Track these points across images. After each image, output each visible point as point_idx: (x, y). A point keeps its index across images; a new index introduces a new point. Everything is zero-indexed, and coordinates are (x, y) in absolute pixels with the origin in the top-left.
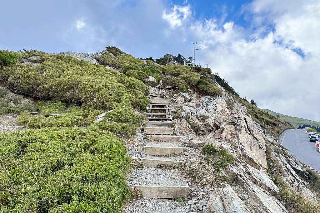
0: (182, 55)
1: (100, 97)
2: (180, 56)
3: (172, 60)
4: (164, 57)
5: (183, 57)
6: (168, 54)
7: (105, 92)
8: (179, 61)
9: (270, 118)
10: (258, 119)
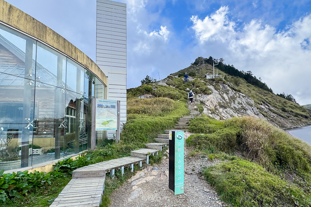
0: (213, 57)
1: (177, 97)
2: (211, 58)
3: (204, 62)
4: (196, 60)
5: (214, 59)
6: (200, 58)
7: (177, 95)
8: (210, 63)
9: (302, 111)
10: (286, 112)
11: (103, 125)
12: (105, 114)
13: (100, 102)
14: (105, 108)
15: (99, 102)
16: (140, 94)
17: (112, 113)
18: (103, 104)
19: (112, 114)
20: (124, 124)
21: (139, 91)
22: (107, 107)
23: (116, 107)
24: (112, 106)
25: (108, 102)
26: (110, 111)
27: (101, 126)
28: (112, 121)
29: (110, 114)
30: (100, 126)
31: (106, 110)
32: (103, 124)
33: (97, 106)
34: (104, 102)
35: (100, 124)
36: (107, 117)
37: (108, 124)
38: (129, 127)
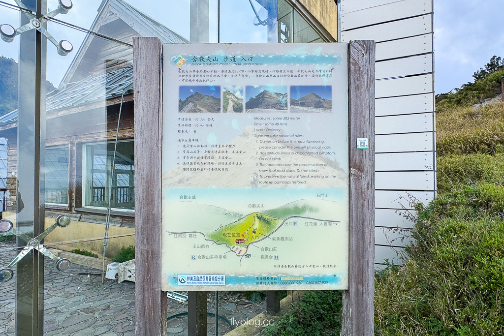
11: (222, 249)
12: (236, 157)
13: (201, 67)
14: (238, 109)
15: (189, 67)
16: (479, 98)
17: (301, 151)
18: (226, 83)
19: (300, 159)
20: (419, 207)
21: (475, 90)
22: (258, 101)
23: (339, 97)
24: (304, 89)
25: (266, 60)
26: (287, 130)
27: (206, 252)
28: (296, 212)
29: (286, 160)
30: (199, 252)
31: (250, 128)
32: (219, 238)
33: (172, 98)
34: (232, 67)
35: (200, 239)
36: (254, 183)
37: (267, 243)
38: (457, 250)
